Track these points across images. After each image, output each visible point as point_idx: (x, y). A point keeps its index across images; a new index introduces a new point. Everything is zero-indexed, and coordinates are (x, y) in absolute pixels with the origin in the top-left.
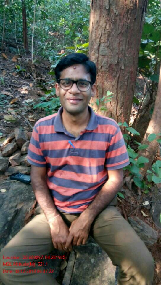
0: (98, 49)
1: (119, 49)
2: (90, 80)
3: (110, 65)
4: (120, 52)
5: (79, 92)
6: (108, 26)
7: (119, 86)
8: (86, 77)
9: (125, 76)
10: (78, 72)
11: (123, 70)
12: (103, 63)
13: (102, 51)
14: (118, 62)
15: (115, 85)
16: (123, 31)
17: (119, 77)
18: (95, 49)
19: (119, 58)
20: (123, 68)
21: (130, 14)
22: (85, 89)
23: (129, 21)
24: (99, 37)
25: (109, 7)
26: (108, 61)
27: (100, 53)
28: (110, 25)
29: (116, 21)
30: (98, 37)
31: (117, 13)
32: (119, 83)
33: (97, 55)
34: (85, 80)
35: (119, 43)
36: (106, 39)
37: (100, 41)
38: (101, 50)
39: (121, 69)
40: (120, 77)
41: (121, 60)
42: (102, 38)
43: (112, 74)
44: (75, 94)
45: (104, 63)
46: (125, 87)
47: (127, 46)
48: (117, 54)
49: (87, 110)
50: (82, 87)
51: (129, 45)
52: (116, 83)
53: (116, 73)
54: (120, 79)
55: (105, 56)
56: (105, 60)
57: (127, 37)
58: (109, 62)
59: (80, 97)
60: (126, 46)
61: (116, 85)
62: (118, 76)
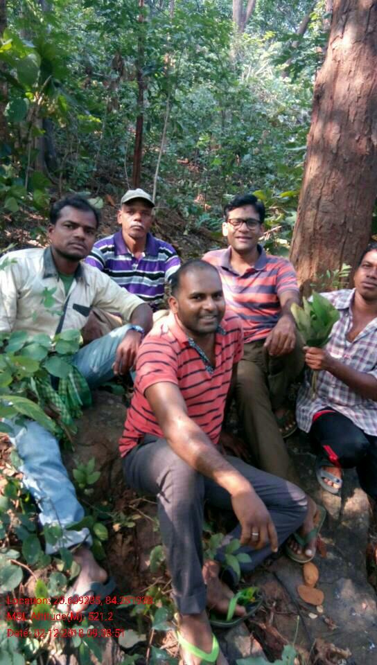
0: (318, 204)
1: (347, 206)
2: (258, 219)
3: (334, 225)
4: (348, 210)
5: (248, 230)
6: (334, 173)
7: (344, 256)
8: (255, 216)
9: (353, 243)
10: (248, 212)
11: (351, 233)
12: (324, 221)
13: (323, 206)
14: (345, 223)
15: (338, 252)
16: (354, 182)
17: (344, 243)
18: (313, 203)
19: (346, 216)
20: (351, 230)
21: (365, 161)
22: (254, 228)
23: (363, 169)
24: (321, 187)
25: (338, 150)
26: (330, 220)
27: (320, 209)
28: (336, 174)
29: (346, 169)
30: (318, 188)
31: (347, 159)
32: (344, 251)
33: (314, 211)
34: (254, 220)
35: (348, 197)
36: (330, 190)
37: (321, 193)
38: (321, 204)
39: (348, 231)
40: (347, 242)
41: (348, 220)
42: (324, 189)
43: (335, 237)
44: (244, 232)
45: (326, 223)
46: (352, 257)
47: (358, 202)
48: (345, 211)
49: (255, 249)
50: (252, 226)
51: (360, 200)
52: (340, 251)
53: (340, 236)
54: (346, 245)
55: (326, 212)
56: (327, 218)
57: (359, 190)
58: (332, 222)
59: (248, 235)
60: (356, 202)
61: (340, 253)
62: (343, 240)
